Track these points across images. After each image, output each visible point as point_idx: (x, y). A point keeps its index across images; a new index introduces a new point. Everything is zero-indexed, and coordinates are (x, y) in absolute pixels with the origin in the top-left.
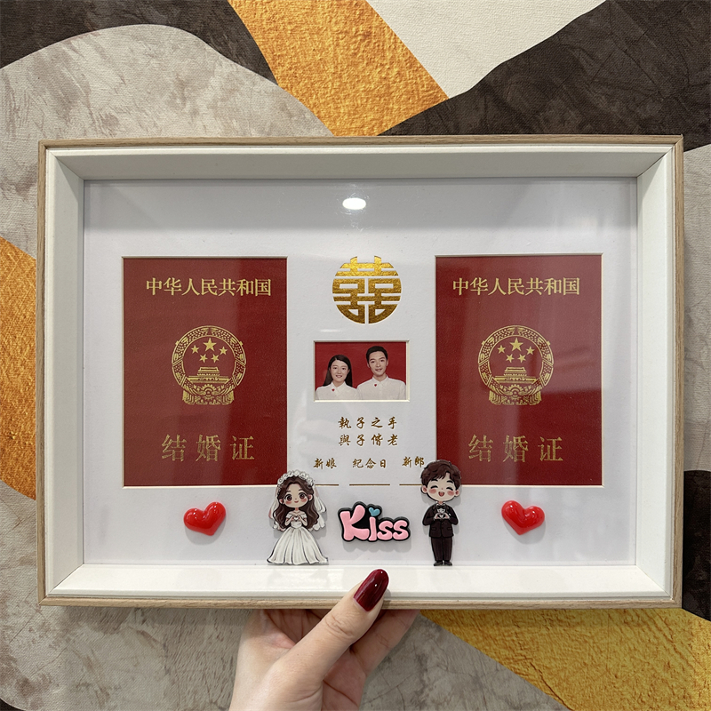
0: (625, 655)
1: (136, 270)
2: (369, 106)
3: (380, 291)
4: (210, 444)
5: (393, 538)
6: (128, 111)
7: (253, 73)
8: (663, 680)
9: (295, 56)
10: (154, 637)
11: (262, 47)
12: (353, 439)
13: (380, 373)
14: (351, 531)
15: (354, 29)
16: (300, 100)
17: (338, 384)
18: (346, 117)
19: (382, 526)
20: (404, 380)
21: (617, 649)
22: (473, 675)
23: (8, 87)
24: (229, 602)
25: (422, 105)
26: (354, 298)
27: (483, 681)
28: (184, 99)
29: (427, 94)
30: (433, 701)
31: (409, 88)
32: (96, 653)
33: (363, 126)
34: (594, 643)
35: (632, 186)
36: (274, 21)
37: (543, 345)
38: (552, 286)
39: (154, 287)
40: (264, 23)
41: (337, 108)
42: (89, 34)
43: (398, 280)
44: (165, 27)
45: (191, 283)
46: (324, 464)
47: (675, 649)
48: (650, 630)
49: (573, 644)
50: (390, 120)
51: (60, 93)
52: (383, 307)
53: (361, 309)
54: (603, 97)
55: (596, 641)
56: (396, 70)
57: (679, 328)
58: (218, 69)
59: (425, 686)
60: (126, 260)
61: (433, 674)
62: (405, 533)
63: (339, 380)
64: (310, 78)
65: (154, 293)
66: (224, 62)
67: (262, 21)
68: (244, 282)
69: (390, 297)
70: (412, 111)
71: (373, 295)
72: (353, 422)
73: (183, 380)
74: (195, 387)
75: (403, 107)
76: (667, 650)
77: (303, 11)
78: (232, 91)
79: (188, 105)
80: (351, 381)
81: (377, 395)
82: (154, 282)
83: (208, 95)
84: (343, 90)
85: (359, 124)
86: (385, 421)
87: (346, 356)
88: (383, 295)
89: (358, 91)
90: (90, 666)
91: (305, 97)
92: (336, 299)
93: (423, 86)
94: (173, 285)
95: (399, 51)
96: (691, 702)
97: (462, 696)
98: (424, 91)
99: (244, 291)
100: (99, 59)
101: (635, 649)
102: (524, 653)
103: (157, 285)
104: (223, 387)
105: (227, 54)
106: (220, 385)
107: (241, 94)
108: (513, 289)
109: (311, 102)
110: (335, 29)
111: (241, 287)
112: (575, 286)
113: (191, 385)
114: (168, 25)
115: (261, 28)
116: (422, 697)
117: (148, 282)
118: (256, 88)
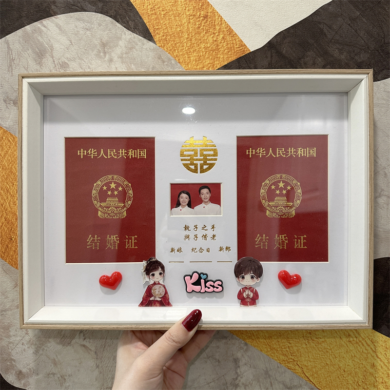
0: (349, 359)
1: (72, 144)
2: (207, 56)
3: (206, 156)
4: (113, 240)
5: (214, 291)
6: (74, 60)
7: (143, 38)
8: (370, 373)
9: (166, 29)
10: (90, 348)
11: (148, 24)
12: (192, 236)
13: (206, 201)
14: (191, 288)
15: (198, 14)
16: (169, 53)
17: (184, 206)
18: (194, 62)
19: (208, 284)
20: (220, 204)
21: (345, 356)
22: (265, 369)
23: (9, 47)
24: (125, 326)
25: (236, 55)
26: (192, 159)
27: (270, 373)
28: (105, 53)
29: (239, 49)
30: (243, 384)
31: (229, 46)
32: (59, 357)
33: (204, 67)
34: (332, 352)
35: (345, 98)
36: (154, 10)
37: (296, 185)
38: (300, 152)
39: (82, 154)
40: (149, 11)
41: (189, 57)
42: (53, 18)
43: (215, 150)
44: (94, 13)
45: (102, 152)
46: (176, 250)
47: (377, 356)
48: (363, 345)
49: (320, 353)
50: (218, 64)
51: (37, 50)
52: (208, 164)
53: (196, 166)
54: (337, 50)
55: (333, 351)
56: (222, 36)
57: (371, 175)
58: (124, 36)
59: (238, 376)
60: (67, 139)
61: (243, 369)
62: (220, 288)
63: (184, 204)
64: (174, 41)
65: (82, 157)
66: (127, 33)
67: (148, 9)
68: (132, 151)
69: (212, 159)
70: (230, 59)
71: (202, 157)
72: (192, 227)
73: (98, 205)
74: (105, 209)
75: (226, 57)
76: (373, 357)
77: (170, 4)
78: (131, 49)
79: (107, 56)
80: (190, 205)
81: (205, 212)
82: (82, 151)
83: (118, 51)
84: (193, 47)
85: (201, 66)
86: (209, 227)
87: (188, 191)
88: (208, 157)
89: (200, 48)
90: (55, 364)
91: (171, 51)
92: (182, 160)
93: (237, 45)
94: (92, 152)
95: (223, 25)
96: (386, 386)
97: (259, 381)
98: (237, 48)
99: (132, 156)
100: (58, 31)
101: (355, 356)
102: (293, 357)
103: (84, 153)
104: (120, 209)
105: (128, 28)
106: (119, 207)
107: (136, 50)
108: (279, 154)
109: (175, 54)
110: (188, 13)
111: (130, 154)
112: (313, 152)
113: (102, 208)
114: (96, 12)
115: (147, 13)
116: (237, 382)
117: (79, 151)
118: (145, 47)
